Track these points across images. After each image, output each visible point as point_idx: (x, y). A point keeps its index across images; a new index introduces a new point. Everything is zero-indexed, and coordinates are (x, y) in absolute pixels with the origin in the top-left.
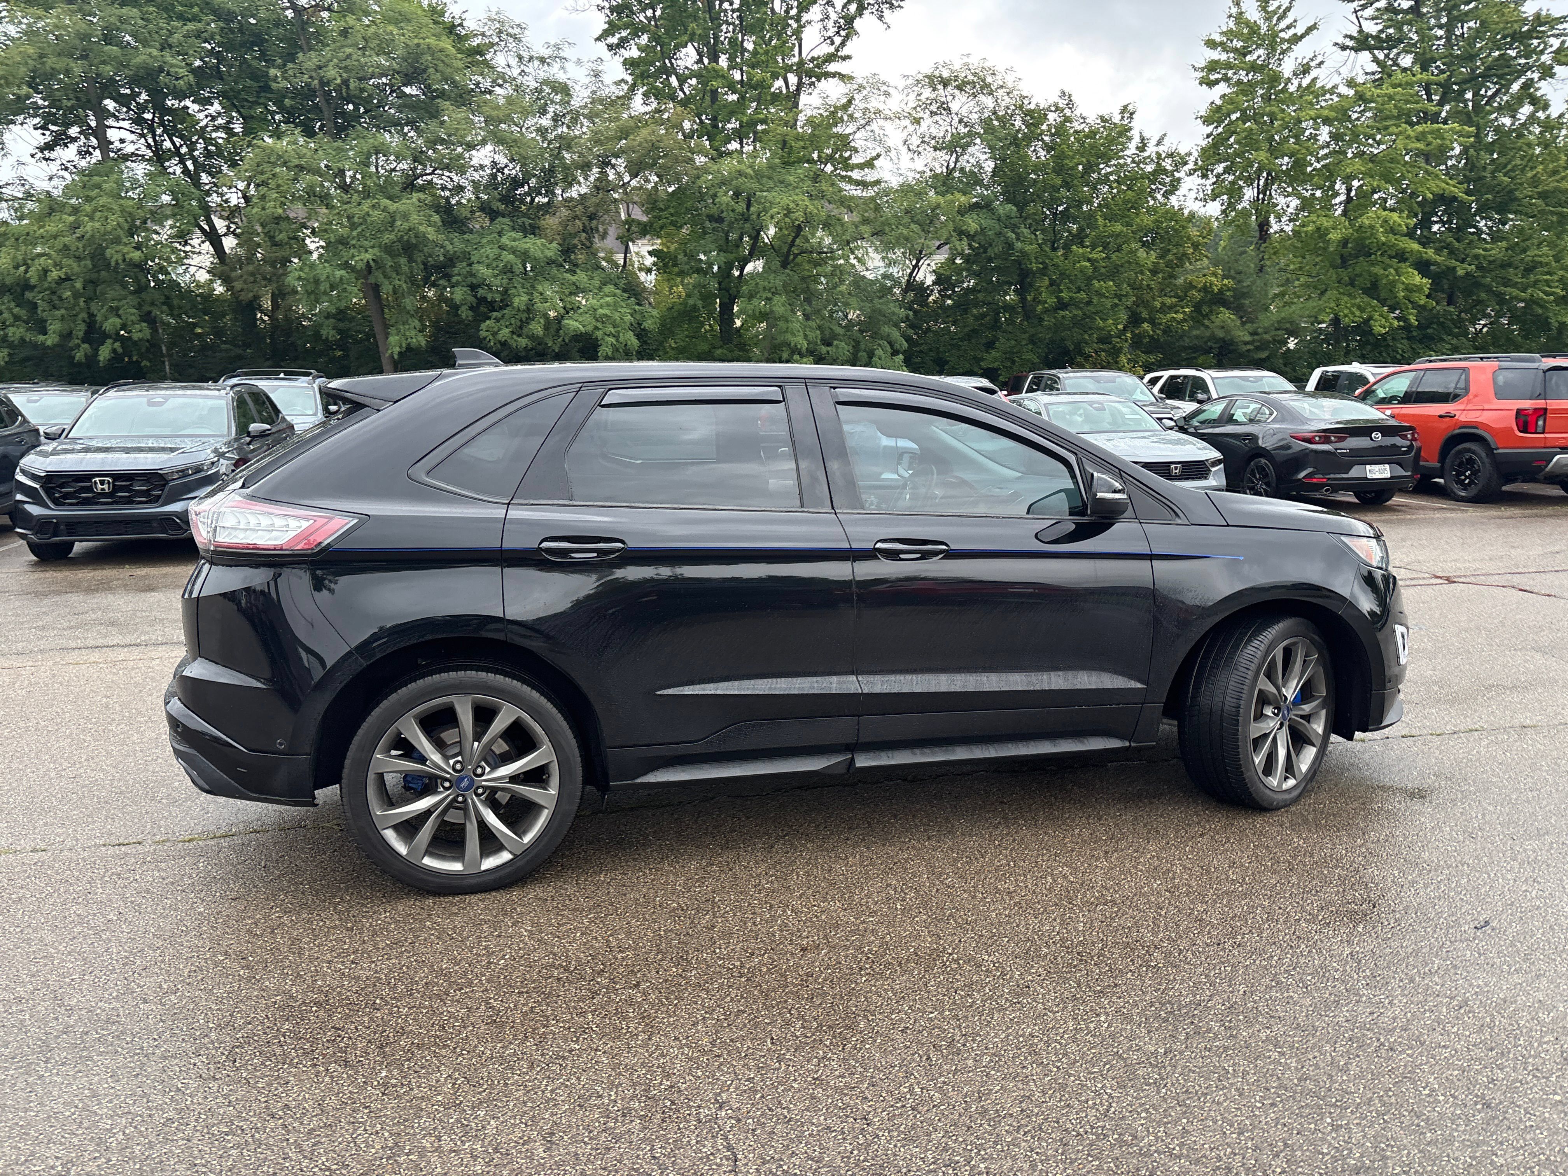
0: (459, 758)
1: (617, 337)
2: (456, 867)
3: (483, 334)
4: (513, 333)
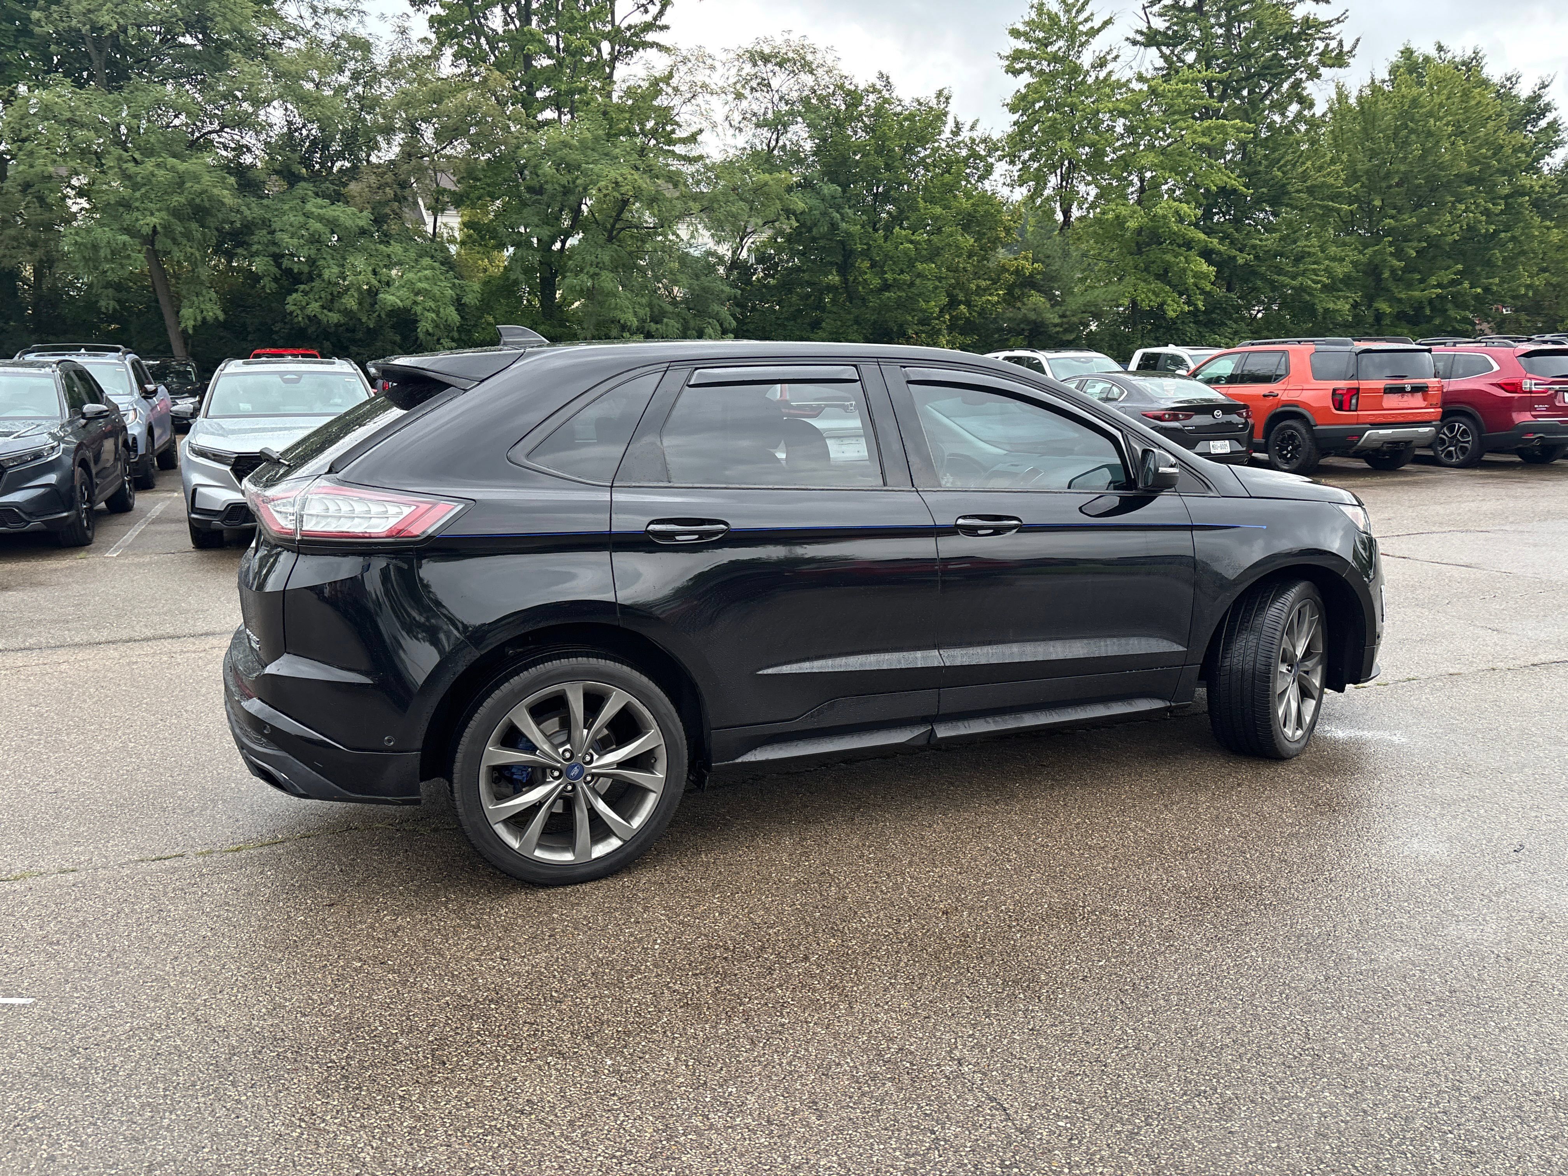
0: (568, 746)
1: (438, 313)
2: (568, 857)
3: (290, 308)
4: (323, 307)
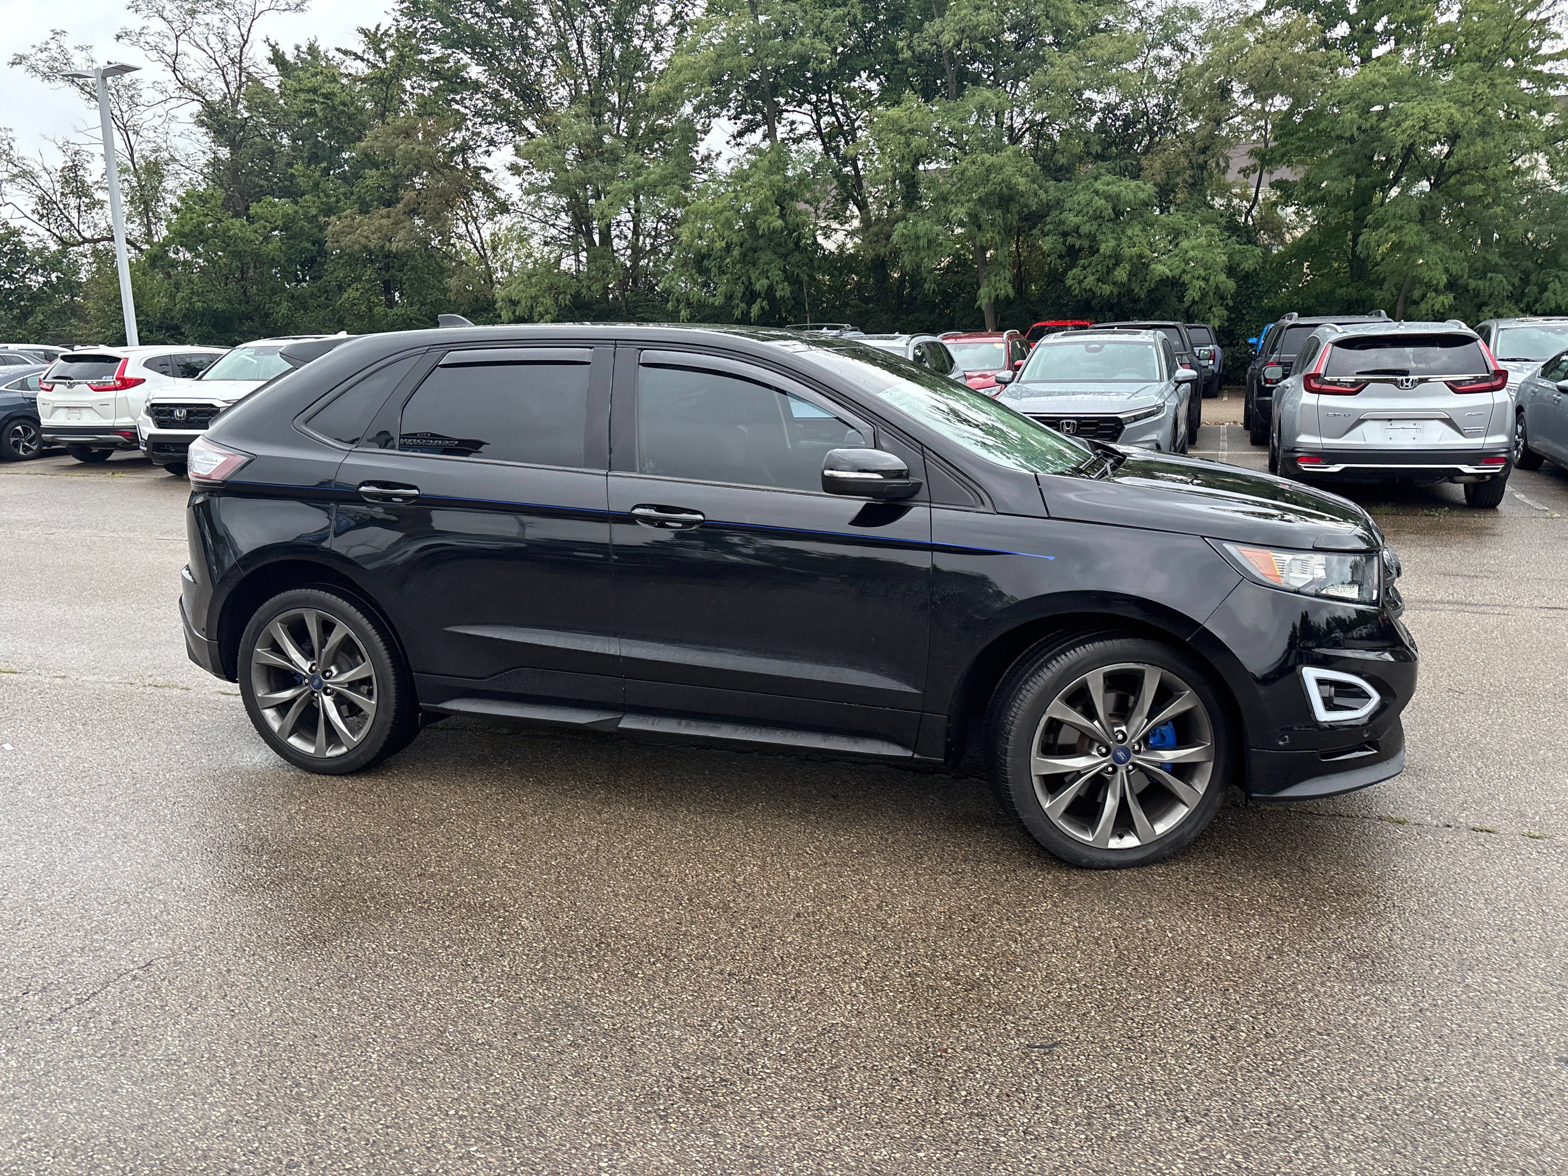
0: (316, 661)
2: (311, 749)
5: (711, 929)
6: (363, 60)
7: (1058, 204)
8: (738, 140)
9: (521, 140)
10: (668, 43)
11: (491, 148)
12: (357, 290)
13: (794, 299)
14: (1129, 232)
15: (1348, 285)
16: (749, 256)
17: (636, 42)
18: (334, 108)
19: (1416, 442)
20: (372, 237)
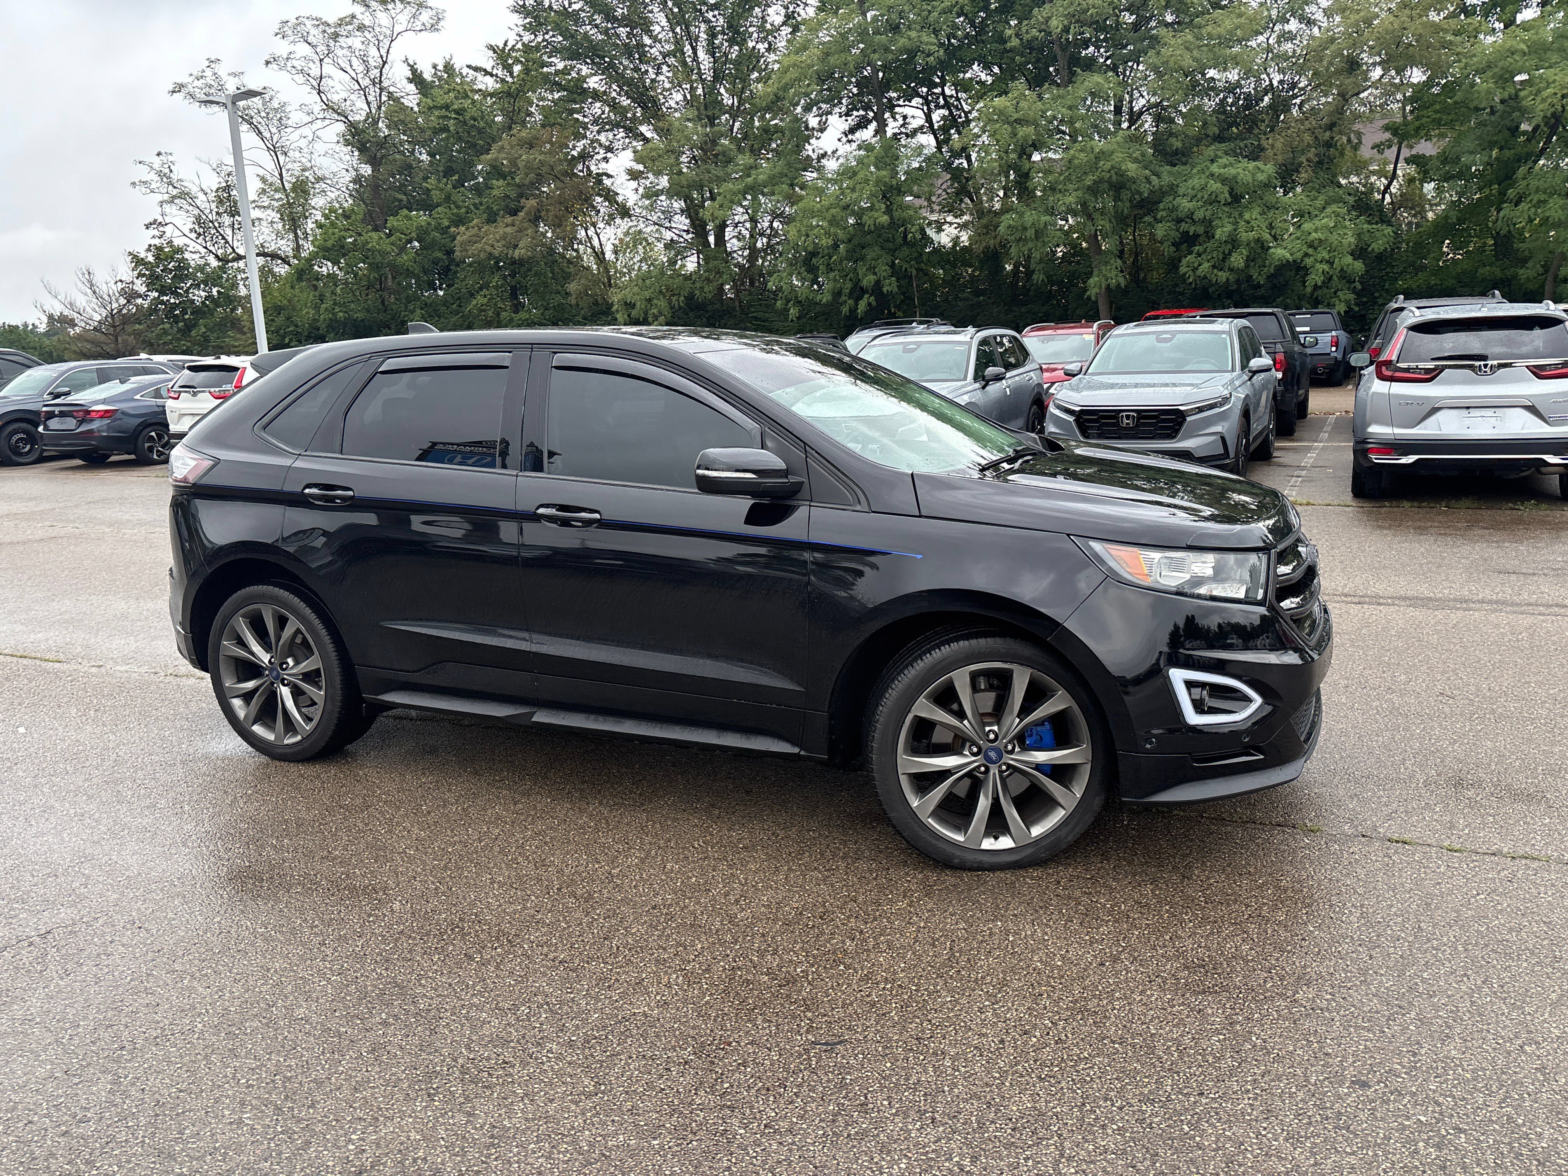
2: (272, 737)
3: (1183, 269)
4: (1214, 267)
5: (565, 918)
6: (492, 75)
7: (1172, 190)
8: (850, 137)
9: (639, 145)
10: (781, 44)
11: (609, 155)
12: (485, 296)
13: (904, 294)
14: (1247, 216)
15: (1490, 265)
16: (857, 253)
17: (751, 44)
18: (465, 123)
19: (1495, 431)
20: (496, 244)
